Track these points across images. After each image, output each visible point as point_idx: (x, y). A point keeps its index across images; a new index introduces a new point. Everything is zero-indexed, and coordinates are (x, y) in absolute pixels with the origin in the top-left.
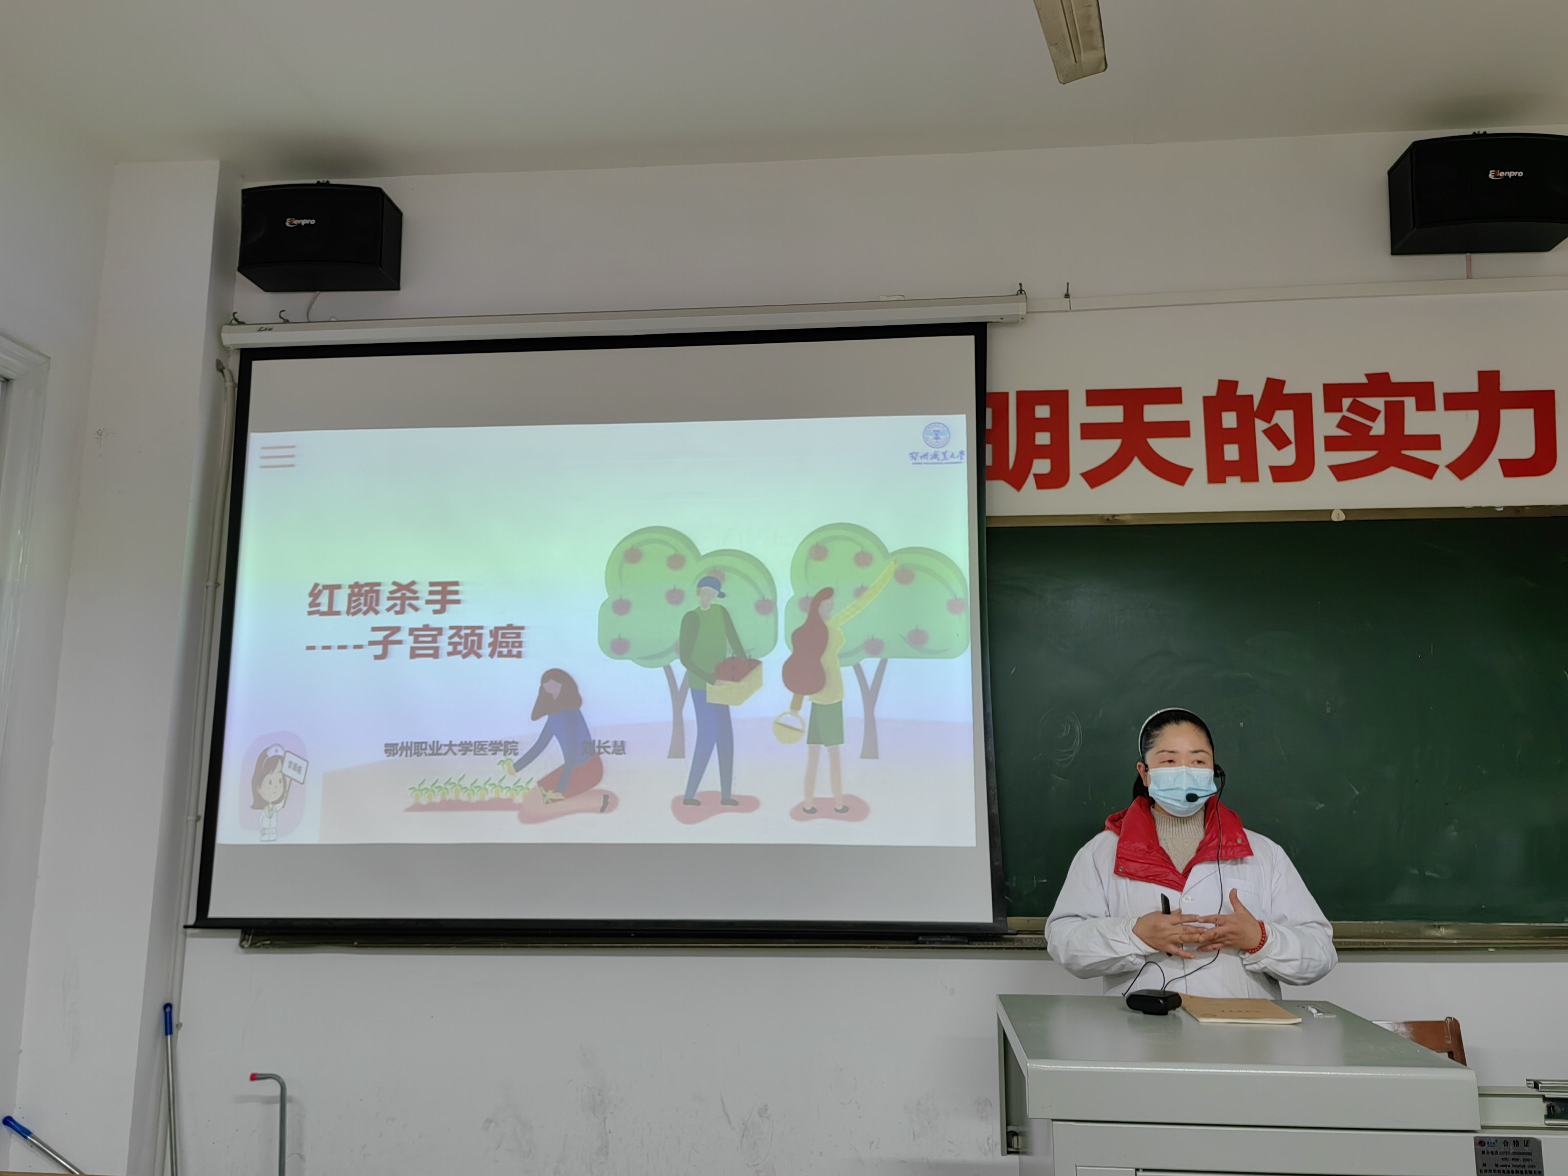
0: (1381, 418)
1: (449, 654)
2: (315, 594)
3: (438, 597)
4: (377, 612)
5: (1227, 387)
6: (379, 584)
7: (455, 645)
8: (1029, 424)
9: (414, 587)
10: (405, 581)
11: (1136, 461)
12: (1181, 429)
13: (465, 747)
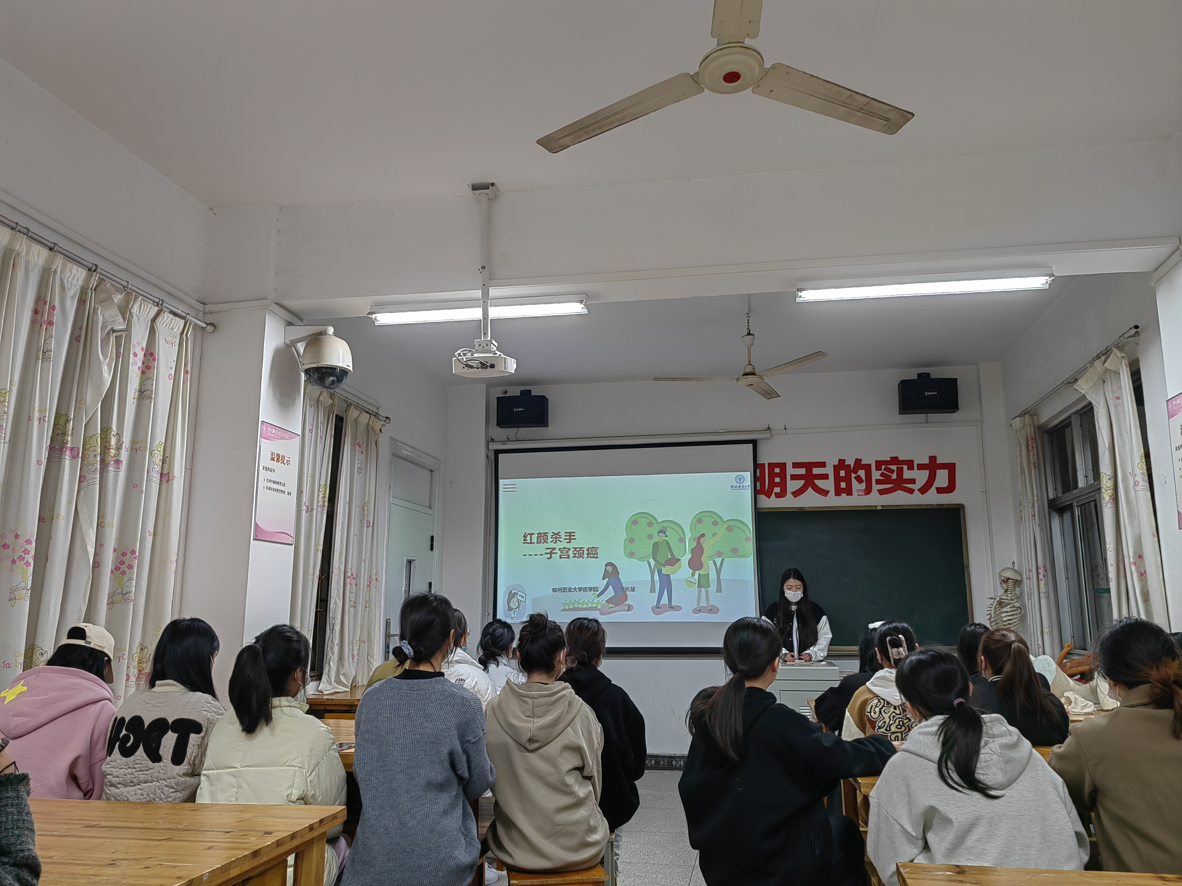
0: (895, 473)
1: (573, 557)
2: (525, 536)
3: (568, 537)
4: (547, 543)
5: (842, 462)
6: (547, 533)
7: (575, 554)
8: (772, 475)
9: (559, 534)
10: (556, 532)
11: (810, 488)
12: (825, 477)
13: (580, 589)
